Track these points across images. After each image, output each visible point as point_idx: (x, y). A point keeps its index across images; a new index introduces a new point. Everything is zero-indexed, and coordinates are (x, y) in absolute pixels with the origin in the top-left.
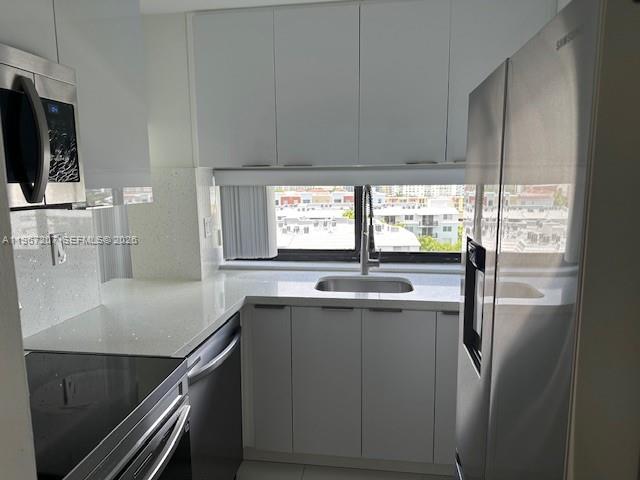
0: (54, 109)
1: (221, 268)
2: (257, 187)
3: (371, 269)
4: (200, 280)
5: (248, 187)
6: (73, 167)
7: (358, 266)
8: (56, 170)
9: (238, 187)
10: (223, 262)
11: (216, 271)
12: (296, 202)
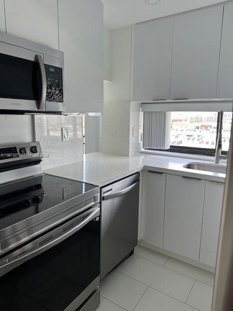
0: (52, 70)
1: (141, 153)
2: (162, 112)
3: (221, 160)
4: (128, 156)
5: (157, 112)
6: (60, 96)
7: (214, 158)
8: (52, 96)
9: (152, 112)
10: (143, 150)
11: (138, 154)
12: (209, 128)
